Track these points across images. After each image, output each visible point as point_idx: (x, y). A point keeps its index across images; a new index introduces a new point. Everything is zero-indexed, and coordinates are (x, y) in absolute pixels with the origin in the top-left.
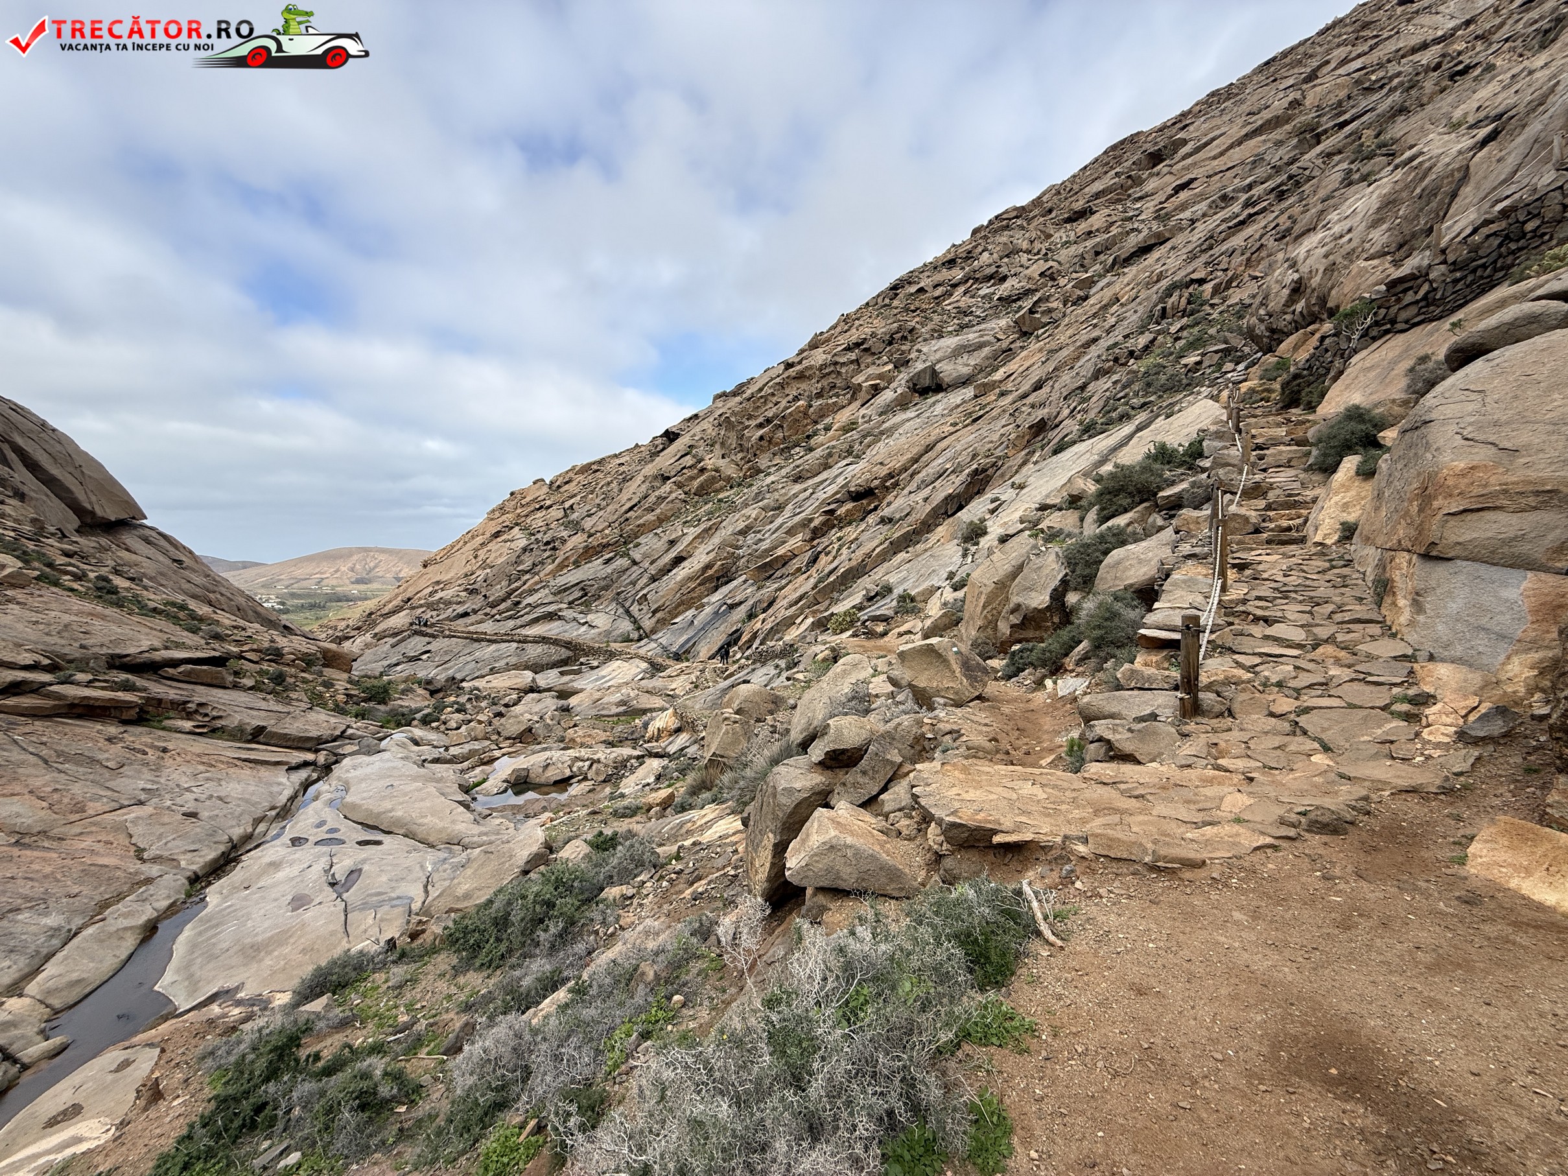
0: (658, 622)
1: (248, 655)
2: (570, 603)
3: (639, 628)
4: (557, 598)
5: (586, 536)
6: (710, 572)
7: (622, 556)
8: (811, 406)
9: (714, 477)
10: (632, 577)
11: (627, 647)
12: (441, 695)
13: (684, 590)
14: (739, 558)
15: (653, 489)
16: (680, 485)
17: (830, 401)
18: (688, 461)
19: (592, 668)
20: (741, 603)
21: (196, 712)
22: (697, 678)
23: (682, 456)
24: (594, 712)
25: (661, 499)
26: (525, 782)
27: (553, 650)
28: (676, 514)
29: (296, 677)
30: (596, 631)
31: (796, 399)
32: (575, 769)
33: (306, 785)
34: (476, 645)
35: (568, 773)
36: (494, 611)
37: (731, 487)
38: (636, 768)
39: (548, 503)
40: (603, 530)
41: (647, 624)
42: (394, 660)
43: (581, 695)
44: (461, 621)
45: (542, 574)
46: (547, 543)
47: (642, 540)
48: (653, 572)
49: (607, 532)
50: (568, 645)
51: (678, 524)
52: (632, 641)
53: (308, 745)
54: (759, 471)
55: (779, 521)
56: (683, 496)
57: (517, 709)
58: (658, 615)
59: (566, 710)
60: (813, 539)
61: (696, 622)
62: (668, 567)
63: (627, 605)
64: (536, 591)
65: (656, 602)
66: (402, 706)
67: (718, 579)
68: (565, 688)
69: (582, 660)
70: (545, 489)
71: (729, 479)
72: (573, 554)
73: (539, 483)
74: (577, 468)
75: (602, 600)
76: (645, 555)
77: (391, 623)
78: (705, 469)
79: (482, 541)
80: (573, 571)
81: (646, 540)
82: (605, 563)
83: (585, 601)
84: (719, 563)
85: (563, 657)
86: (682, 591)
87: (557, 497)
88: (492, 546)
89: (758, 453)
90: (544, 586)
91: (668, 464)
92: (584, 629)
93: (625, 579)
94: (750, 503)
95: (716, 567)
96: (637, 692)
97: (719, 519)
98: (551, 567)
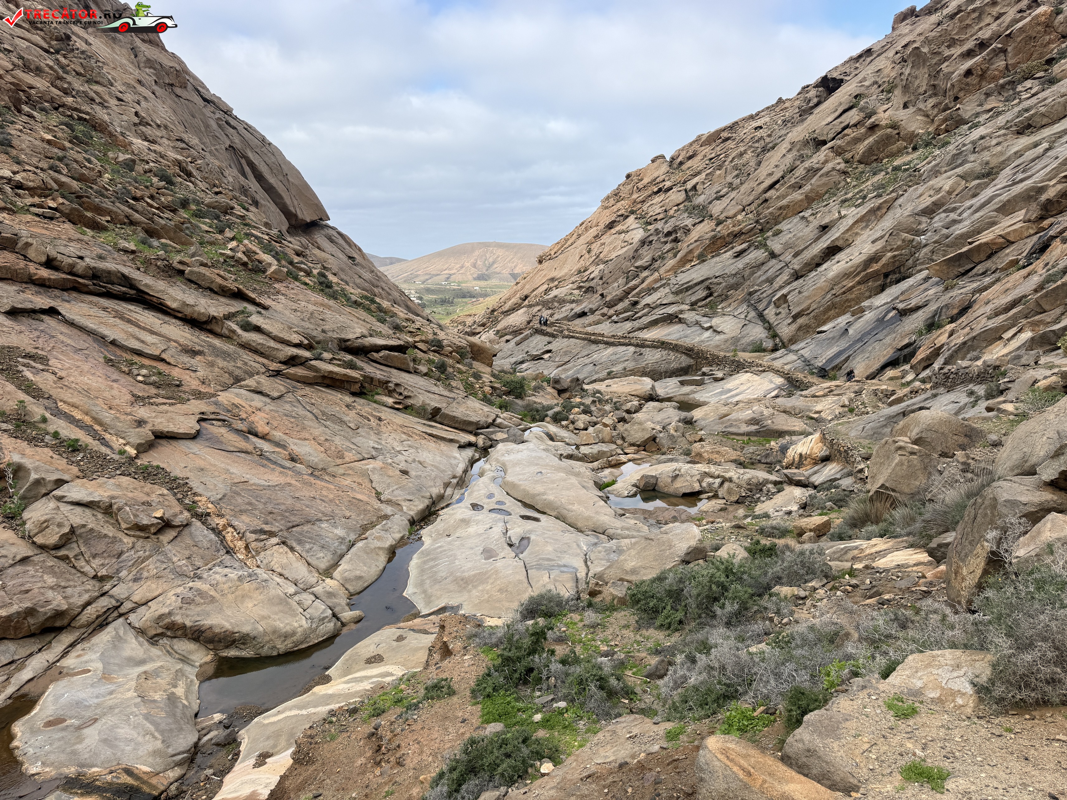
0: (800, 329)
1: (420, 345)
2: (693, 304)
3: (775, 336)
4: (678, 298)
5: (713, 224)
6: (875, 267)
7: (757, 248)
9: (889, 137)
10: (770, 273)
11: (759, 358)
12: (567, 395)
13: (837, 290)
14: (920, 247)
15: (802, 158)
16: (838, 151)
18: (853, 116)
19: (717, 380)
20: (917, 308)
21: (394, 390)
22: (851, 400)
23: (845, 111)
24: (720, 428)
25: (813, 171)
26: (654, 490)
27: (672, 356)
28: (832, 190)
29: (453, 367)
30: (722, 337)
32: (704, 484)
33: (472, 462)
34: (594, 347)
35: (697, 487)
36: (612, 311)
37: (915, 149)
38: (773, 494)
39: (668, 184)
40: (735, 215)
41: (785, 330)
42: (520, 358)
43: (705, 408)
44: (579, 321)
45: (662, 271)
46: (669, 234)
47: (784, 226)
48: (797, 267)
49: (740, 217)
50: (689, 351)
51: (834, 204)
52: (764, 350)
53: (470, 428)
54: (963, 122)
56: (843, 166)
57: (639, 416)
58: (800, 321)
59: (689, 422)
60: (1044, 217)
61: (851, 331)
62: (817, 260)
63: (761, 307)
64: (655, 290)
65: (799, 304)
66: (535, 402)
67: (886, 275)
68: (686, 399)
69: (704, 369)
70: (665, 168)
71: (912, 137)
72: (698, 246)
73: (658, 161)
74: (704, 138)
75: (730, 301)
76: (787, 246)
77: (511, 320)
78: (877, 125)
79: (595, 233)
80: (699, 267)
81: (789, 226)
82: (736, 257)
83: (710, 302)
84: (889, 254)
85: (683, 365)
86: (833, 292)
87: (679, 177)
88: (606, 239)
89: (961, 94)
90: (664, 284)
91: (824, 123)
92: (707, 334)
93: (760, 275)
94: (943, 169)
95: (884, 260)
96: (771, 410)
97: (894, 195)
98: (671, 263)
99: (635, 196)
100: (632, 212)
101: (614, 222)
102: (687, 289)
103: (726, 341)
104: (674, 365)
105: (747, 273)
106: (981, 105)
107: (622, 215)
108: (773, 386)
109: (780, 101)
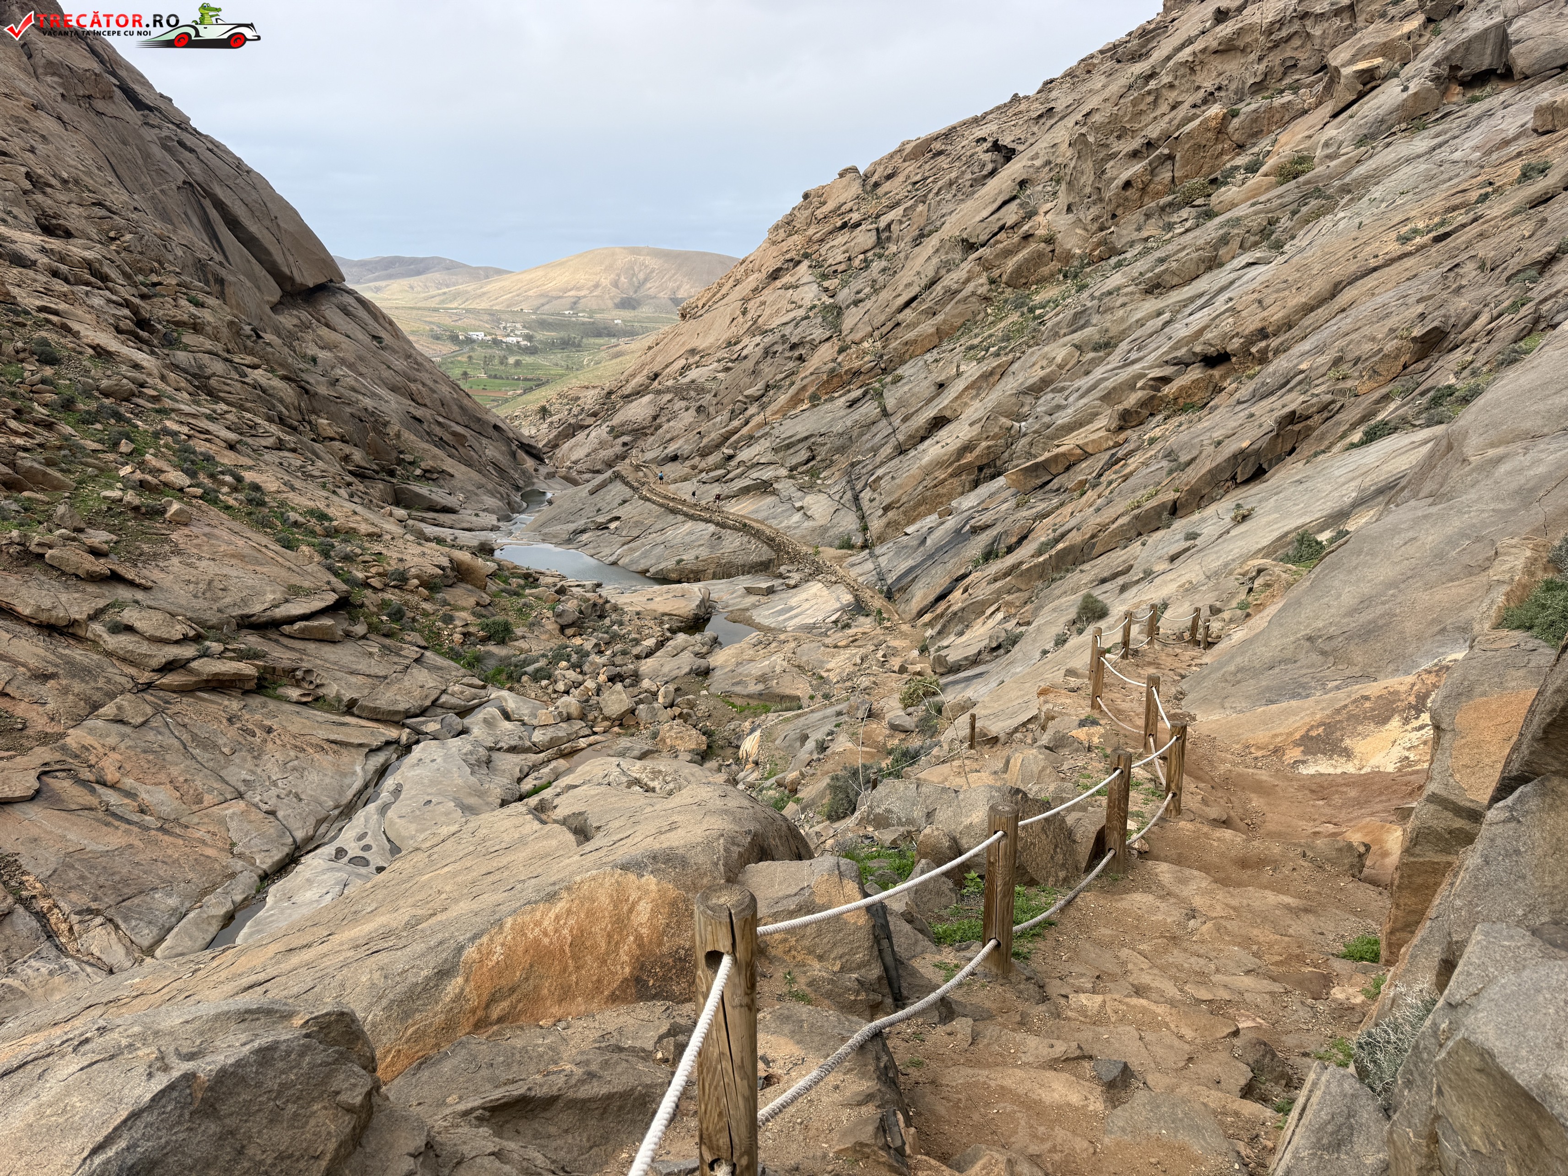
0: (888, 525)
2: (792, 469)
3: (864, 530)
4: (779, 457)
5: (837, 347)
6: (969, 458)
7: (872, 398)
8: (1234, 114)
9: (1040, 255)
10: (877, 439)
11: (839, 559)
12: (572, 631)
13: (928, 482)
14: (1019, 436)
15: (947, 267)
16: (986, 266)
17: (1278, 101)
18: (1011, 214)
19: (789, 587)
20: (986, 528)
21: (303, 679)
23: (1005, 203)
25: (950, 293)
27: (754, 544)
28: (963, 327)
29: (416, 609)
30: (811, 523)
31: (1209, 98)
34: (669, 519)
36: (703, 464)
37: (1065, 277)
39: (855, 217)
41: (876, 524)
42: (583, 522)
45: (770, 409)
47: (906, 370)
48: (902, 437)
49: (866, 345)
50: (768, 540)
51: (958, 351)
52: (850, 548)
53: (396, 718)
54: (1114, 251)
55: (1098, 373)
56: (986, 288)
57: (646, 665)
58: (890, 514)
59: (704, 672)
60: (1121, 429)
61: (929, 542)
62: (922, 433)
63: (859, 487)
64: (758, 438)
65: (890, 493)
66: (520, 650)
67: (981, 469)
68: (741, 616)
69: (781, 570)
70: (855, 189)
71: (1068, 257)
72: (814, 380)
73: (849, 176)
74: (909, 148)
75: (834, 469)
76: (902, 403)
77: (630, 413)
78: (1032, 235)
79: (753, 285)
80: (807, 414)
81: (912, 371)
82: (850, 406)
83: (813, 467)
84: (984, 444)
85: (764, 558)
86: (925, 483)
87: (871, 207)
88: (768, 295)
89: (1119, 212)
90: (767, 433)
91: (978, 219)
92: (797, 517)
93: (868, 441)
94: (1062, 332)
95: (977, 452)
96: (785, 663)
97: (1011, 356)
98: (783, 399)
99: (811, 231)
100: (806, 256)
101: (779, 270)
102: (789, 446)
103: (814, 530)
104: (753, 558)
105: (855, 434)
106: (1139, 229)
107: (791, 260)
108: (838, 605)
109: (1016, 99)
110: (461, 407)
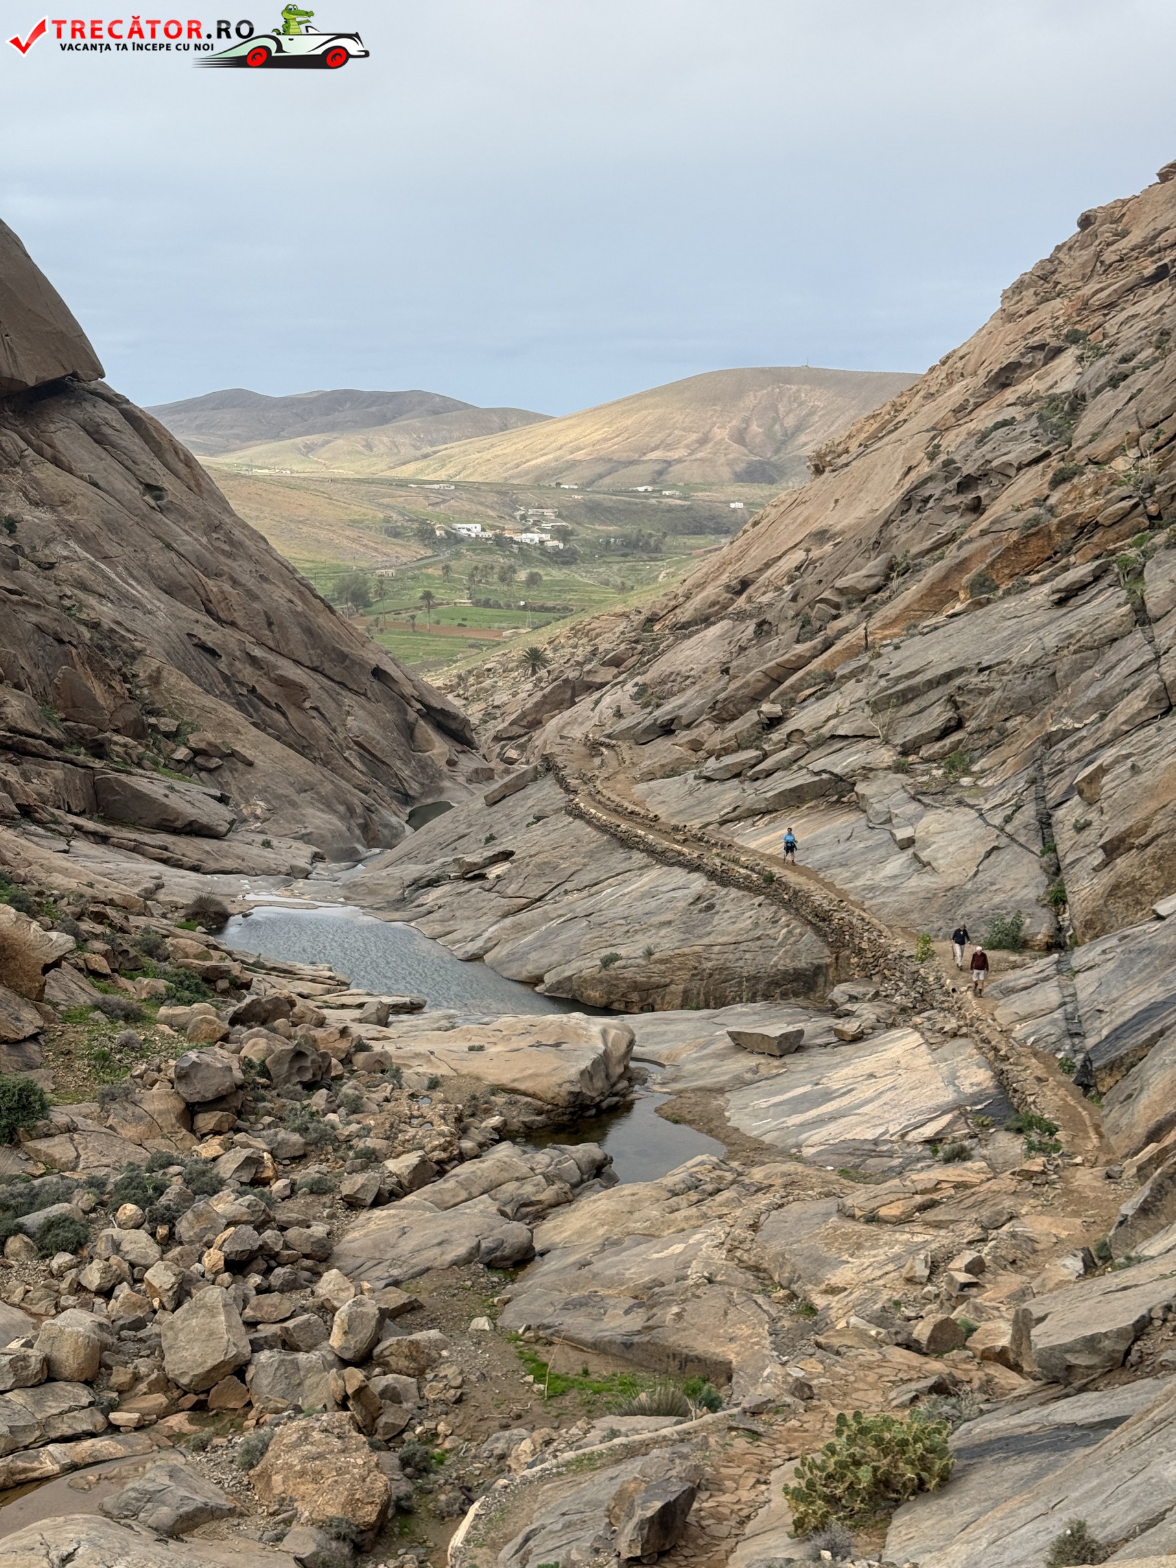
0: (1114, 891)
2: (904, 749)
3: (1057, 901)
4: (876, 722)
19: (844, 1038)
27: (784, 926)
36: (717, 738)
40: (1112, 456)
41: (1084, 889)
46: (966, 484)
49: (1118, 465)
50: (825, 920)
52: (1024, 945)
58: (1121, 864)
65: (1125, 810)
69: (837, 991)
72: (985, 549)
75: (1005, 751)
79: (958, 400)
80: (959, 622)
83: (954, 747)
85: (802, 963)
90: (863, 669)
92: (897, 863)
98: (912, 591)
99: (1088, 288)
100: (1074, 338)
101: (1013, 367)
102: (905, 697)
103: (930, 897)
104: (779, 961)
105: (1063, 666)
107: (1041, 347)
108: (948, 1096)
110: (309, 631)
